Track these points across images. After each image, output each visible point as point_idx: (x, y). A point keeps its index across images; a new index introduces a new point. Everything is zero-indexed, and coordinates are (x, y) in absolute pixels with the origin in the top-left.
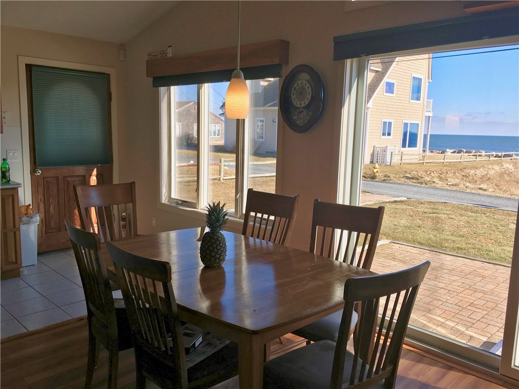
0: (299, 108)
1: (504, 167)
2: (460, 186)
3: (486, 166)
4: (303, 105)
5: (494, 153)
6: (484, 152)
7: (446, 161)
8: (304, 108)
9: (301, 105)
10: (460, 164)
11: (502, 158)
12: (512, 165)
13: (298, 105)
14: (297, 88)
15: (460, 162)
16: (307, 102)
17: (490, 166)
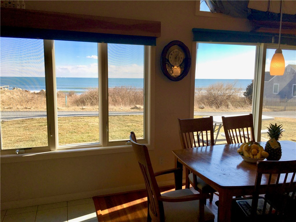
9: (176, 64)
13: (174, 65)
14: (173, 54)
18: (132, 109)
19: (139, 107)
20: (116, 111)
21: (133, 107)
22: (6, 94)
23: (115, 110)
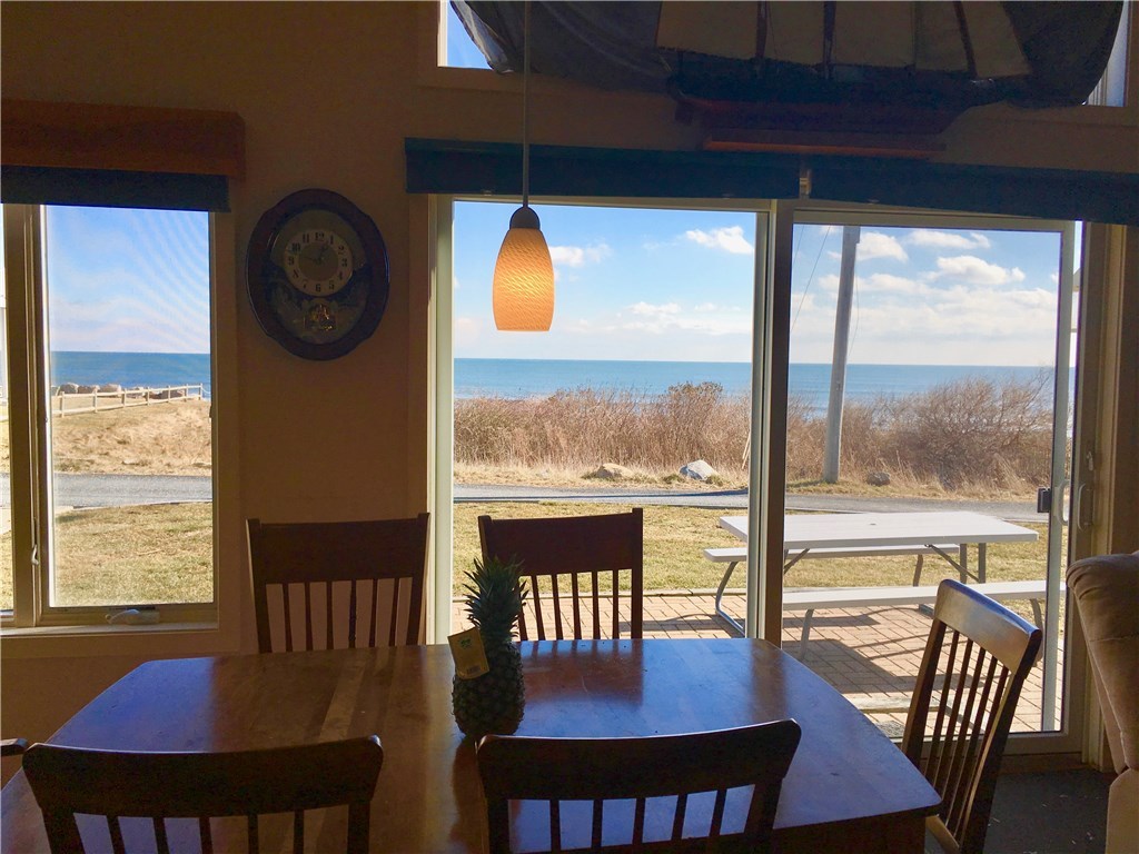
0: (311, 298)
1: (184, 418)
2: (153, 465)
3: (151, 417)
4: (326, 290)
5: (142, 390)
6: (120, 388)
7: (65, 411)
8: (330, 298)
9: (318, 289)
10: (93, 415)
11: (170, 400)
12: (195, 411)
13: (311, 290)
14: (303, 245)
15: (94, 412)
16: (339, 285)
17: (159, 418)
18: (587, 477)
19: (612, 471)
20: (521, 484)
21: (591, 469)
22: (183, 413)
23: (519, 481)
